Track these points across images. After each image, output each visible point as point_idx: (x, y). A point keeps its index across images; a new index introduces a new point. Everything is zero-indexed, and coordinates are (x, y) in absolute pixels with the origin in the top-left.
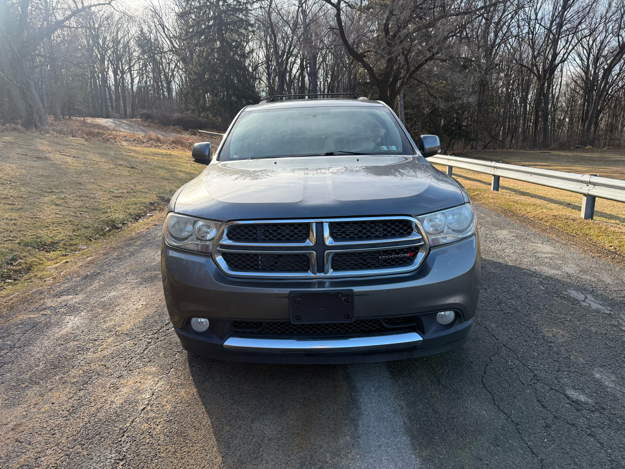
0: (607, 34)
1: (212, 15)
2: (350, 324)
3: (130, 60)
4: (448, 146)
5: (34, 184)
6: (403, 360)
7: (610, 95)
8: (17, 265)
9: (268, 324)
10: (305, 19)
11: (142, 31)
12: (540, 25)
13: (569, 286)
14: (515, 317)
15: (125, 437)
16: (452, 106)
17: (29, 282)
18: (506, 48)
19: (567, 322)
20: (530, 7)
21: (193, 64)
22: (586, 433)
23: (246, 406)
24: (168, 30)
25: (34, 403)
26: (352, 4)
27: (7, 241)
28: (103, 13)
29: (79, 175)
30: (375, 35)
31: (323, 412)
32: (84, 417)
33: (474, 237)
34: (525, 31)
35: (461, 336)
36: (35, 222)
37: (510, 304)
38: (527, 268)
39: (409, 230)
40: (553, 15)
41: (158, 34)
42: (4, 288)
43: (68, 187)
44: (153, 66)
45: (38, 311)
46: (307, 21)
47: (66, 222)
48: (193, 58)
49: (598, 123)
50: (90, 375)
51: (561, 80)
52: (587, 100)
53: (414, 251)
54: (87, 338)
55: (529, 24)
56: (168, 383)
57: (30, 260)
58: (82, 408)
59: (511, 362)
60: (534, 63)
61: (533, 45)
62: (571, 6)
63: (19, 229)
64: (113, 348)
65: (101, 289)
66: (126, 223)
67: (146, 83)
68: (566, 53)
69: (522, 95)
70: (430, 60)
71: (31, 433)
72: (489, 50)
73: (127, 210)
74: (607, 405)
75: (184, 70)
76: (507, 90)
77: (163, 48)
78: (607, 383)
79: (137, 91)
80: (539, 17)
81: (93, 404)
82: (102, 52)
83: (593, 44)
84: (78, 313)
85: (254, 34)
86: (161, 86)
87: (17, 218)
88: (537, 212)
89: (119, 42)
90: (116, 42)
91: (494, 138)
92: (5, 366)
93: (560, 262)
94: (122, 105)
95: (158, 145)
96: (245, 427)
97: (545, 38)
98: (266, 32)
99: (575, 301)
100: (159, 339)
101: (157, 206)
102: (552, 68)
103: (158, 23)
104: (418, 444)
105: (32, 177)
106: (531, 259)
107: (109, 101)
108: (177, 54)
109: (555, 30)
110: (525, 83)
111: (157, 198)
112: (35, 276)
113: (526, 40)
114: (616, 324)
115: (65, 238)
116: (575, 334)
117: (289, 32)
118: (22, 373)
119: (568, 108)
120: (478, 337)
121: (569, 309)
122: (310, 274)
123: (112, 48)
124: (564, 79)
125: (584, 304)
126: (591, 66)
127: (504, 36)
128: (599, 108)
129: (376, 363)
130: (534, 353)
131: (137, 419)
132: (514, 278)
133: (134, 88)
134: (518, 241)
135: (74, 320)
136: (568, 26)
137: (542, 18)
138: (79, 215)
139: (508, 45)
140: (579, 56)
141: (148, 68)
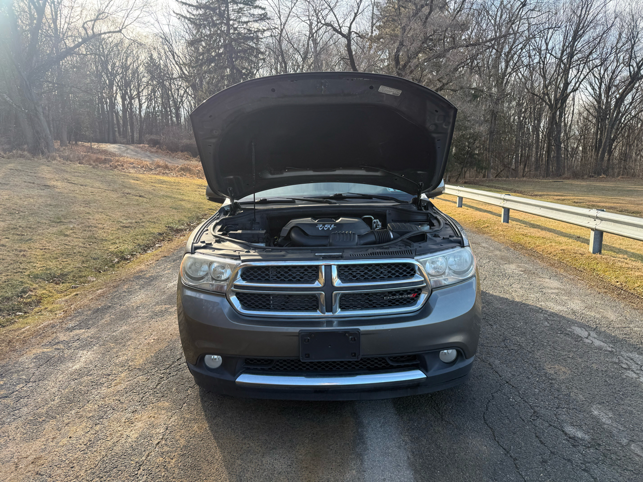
0: (618, 64)
1: (222, 42)
2: (356, 362)
3: (139, 85)
4: (460, 175)
5: (42, 214)
6: (409, 396)
7: (623, 123)
8: (27, 298)
9: (278, 361)
10: (315, 48)
11: (151, 57)
12: (551, 54)
13: (574, 323)
14: (518, 354)
15: (141, 470)
16: (463, 135)
17: (39, 315)
18: (517, 77)
19: (569, 359)
20: (540, 37)
21: (203, 91)
22: (580, 468)
23: (257, 441)
24: (178, 56)
25: (52, 437)
26: (362, 35)
27: (17, 273)
28: (113, 39)
29: (87, 204)
30: (386, 64)
31: (331, 447)
32: (101, 451)
33: (474, 278)
34: (536, 61)
35: (463, 374)
36: (44, 253)
37: (515, 341)
38: (533, 304)
39: (412, 273)
40: (564, 45)
41: (167, 60)
42: (15, 321)
43: (77, 217)
44: (162, 92)
45: (51, 345)
46: (318, 49)
47: (75, 253)
48: (202, 84)
49: (612, 152)
50: (105, 409)
51: (574, 108)
52: (600, 129)
53: (417, 292)
54: (100, 373)
55: (540, 54)
56: (181, 418)
57: (40, 292)
58: (99, 442)
59: (513, 399)
60: (546, 92)
61: (544, 74)
62: (581, 36)
63: (28, 261)
64: (127, 383)
65: (112, 323)
66: (135, 254)
67: (154, 108)
68: (577, 82)
69: (534, 123)
70: (440, 90)
71: (51, 466)
72: (500, 80)
73: (136, 241)
74: (602, 441)
75: (193, 96)
76: (519, 118)
77: (173, 74)
78: (604, 420)
79: (145, 116)
80: (550, 47)
81: (109, 438)
82: (111, 77)
83: (604, 73)
84: (90, 347)
85: (265, 62)
86: (169, 111)
87: (27, 249)
88: (546, 246)
89: (127, 68)
90: (125, 68)
91: (506, 166)
92: (21, 400)
93: (566, 298)
94: (129, 130)
95: (166, 173)
96: (256, 461)
97: (556, 67)
98: (277, 59)
99: (578, 338)
100: (172, 374)
101: (166, 237)
102: (564, 97)
103: (167, 50)
104: (420, 478)
105: (41, 207)
106: (537, 295)
107: (116, 126)
108: (186, 81)
109: (565, 60)
110: (537, 111)
111: (166, 228)
112: (45, 309)
113: (537, 69)
114: (617, 361)
115: (74, 269)
116: (576, 371)
117: (300, 59)
118: (38, 407)
119: (581, 136)
120: (482, 374)
121: (572, 346)
122: (318, 314)
123: (120, 74)
124: (576, 107)
125: (587, 341)
126: (603, 95)
127: (514, 66)
128: (612, 136)
129: (382, 400)
130: (536, 390)
131: (152, 453)
132: (520, 314)
133: (142, 114)
134: (526, 276)
135: (87, 355)
136: (579, 55)
137: (553, 48)
138: (88, 246)
139: (519, 74)
140: (591, 85)
141: (156, 94)
